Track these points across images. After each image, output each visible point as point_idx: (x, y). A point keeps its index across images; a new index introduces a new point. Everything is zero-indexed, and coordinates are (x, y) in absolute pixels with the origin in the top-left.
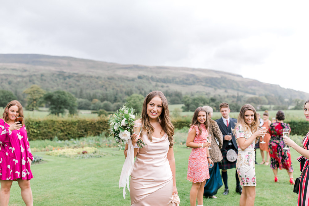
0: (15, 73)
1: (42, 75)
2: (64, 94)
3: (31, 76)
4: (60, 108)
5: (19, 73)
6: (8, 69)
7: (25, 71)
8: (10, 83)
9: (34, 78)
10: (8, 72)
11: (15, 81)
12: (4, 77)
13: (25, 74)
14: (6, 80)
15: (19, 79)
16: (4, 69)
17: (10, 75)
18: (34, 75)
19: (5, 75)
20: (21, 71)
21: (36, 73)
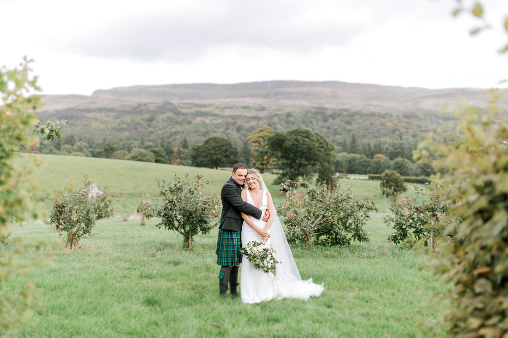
0: (248, 114)
1: (289, 115)
2: (307, 134)
3: (272, 117)
4: (300, 165)
5: (253, 113)
6: (237, 108)
7: (263, 109)
8: (239, 130)
9: (276, 119)
10: (237, 113)
11: (247, 126)
12: (230, 120)
13: (262, 114)
14: (233, 124)
15: (253, 123)
16: (231, 108)
17: (240, 116)
18: (276, 115)
19: (233, 117)
20: (256, 110)
21: (279, 113)
